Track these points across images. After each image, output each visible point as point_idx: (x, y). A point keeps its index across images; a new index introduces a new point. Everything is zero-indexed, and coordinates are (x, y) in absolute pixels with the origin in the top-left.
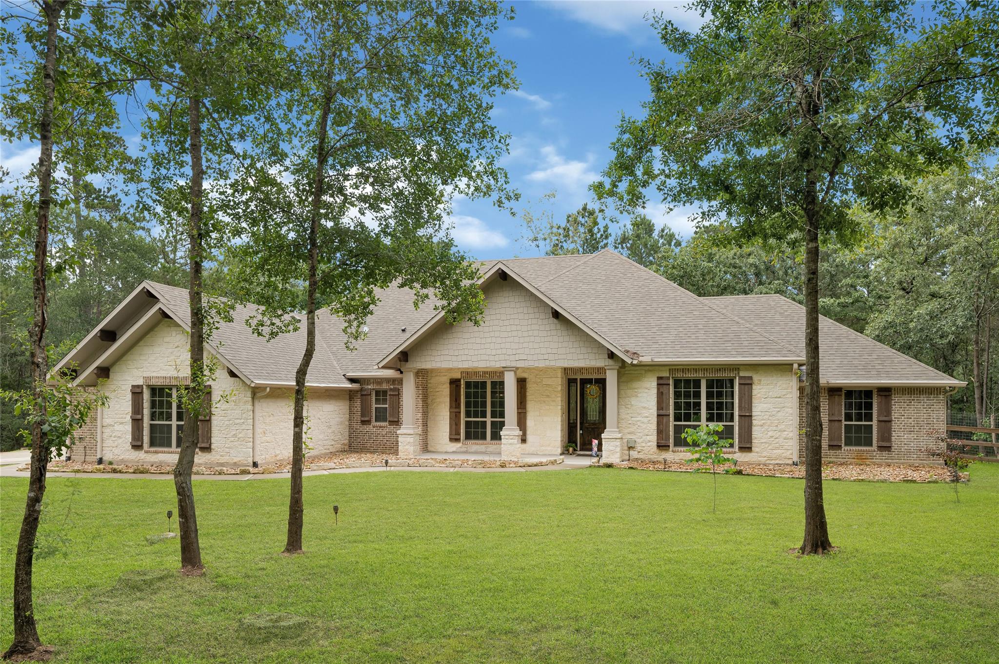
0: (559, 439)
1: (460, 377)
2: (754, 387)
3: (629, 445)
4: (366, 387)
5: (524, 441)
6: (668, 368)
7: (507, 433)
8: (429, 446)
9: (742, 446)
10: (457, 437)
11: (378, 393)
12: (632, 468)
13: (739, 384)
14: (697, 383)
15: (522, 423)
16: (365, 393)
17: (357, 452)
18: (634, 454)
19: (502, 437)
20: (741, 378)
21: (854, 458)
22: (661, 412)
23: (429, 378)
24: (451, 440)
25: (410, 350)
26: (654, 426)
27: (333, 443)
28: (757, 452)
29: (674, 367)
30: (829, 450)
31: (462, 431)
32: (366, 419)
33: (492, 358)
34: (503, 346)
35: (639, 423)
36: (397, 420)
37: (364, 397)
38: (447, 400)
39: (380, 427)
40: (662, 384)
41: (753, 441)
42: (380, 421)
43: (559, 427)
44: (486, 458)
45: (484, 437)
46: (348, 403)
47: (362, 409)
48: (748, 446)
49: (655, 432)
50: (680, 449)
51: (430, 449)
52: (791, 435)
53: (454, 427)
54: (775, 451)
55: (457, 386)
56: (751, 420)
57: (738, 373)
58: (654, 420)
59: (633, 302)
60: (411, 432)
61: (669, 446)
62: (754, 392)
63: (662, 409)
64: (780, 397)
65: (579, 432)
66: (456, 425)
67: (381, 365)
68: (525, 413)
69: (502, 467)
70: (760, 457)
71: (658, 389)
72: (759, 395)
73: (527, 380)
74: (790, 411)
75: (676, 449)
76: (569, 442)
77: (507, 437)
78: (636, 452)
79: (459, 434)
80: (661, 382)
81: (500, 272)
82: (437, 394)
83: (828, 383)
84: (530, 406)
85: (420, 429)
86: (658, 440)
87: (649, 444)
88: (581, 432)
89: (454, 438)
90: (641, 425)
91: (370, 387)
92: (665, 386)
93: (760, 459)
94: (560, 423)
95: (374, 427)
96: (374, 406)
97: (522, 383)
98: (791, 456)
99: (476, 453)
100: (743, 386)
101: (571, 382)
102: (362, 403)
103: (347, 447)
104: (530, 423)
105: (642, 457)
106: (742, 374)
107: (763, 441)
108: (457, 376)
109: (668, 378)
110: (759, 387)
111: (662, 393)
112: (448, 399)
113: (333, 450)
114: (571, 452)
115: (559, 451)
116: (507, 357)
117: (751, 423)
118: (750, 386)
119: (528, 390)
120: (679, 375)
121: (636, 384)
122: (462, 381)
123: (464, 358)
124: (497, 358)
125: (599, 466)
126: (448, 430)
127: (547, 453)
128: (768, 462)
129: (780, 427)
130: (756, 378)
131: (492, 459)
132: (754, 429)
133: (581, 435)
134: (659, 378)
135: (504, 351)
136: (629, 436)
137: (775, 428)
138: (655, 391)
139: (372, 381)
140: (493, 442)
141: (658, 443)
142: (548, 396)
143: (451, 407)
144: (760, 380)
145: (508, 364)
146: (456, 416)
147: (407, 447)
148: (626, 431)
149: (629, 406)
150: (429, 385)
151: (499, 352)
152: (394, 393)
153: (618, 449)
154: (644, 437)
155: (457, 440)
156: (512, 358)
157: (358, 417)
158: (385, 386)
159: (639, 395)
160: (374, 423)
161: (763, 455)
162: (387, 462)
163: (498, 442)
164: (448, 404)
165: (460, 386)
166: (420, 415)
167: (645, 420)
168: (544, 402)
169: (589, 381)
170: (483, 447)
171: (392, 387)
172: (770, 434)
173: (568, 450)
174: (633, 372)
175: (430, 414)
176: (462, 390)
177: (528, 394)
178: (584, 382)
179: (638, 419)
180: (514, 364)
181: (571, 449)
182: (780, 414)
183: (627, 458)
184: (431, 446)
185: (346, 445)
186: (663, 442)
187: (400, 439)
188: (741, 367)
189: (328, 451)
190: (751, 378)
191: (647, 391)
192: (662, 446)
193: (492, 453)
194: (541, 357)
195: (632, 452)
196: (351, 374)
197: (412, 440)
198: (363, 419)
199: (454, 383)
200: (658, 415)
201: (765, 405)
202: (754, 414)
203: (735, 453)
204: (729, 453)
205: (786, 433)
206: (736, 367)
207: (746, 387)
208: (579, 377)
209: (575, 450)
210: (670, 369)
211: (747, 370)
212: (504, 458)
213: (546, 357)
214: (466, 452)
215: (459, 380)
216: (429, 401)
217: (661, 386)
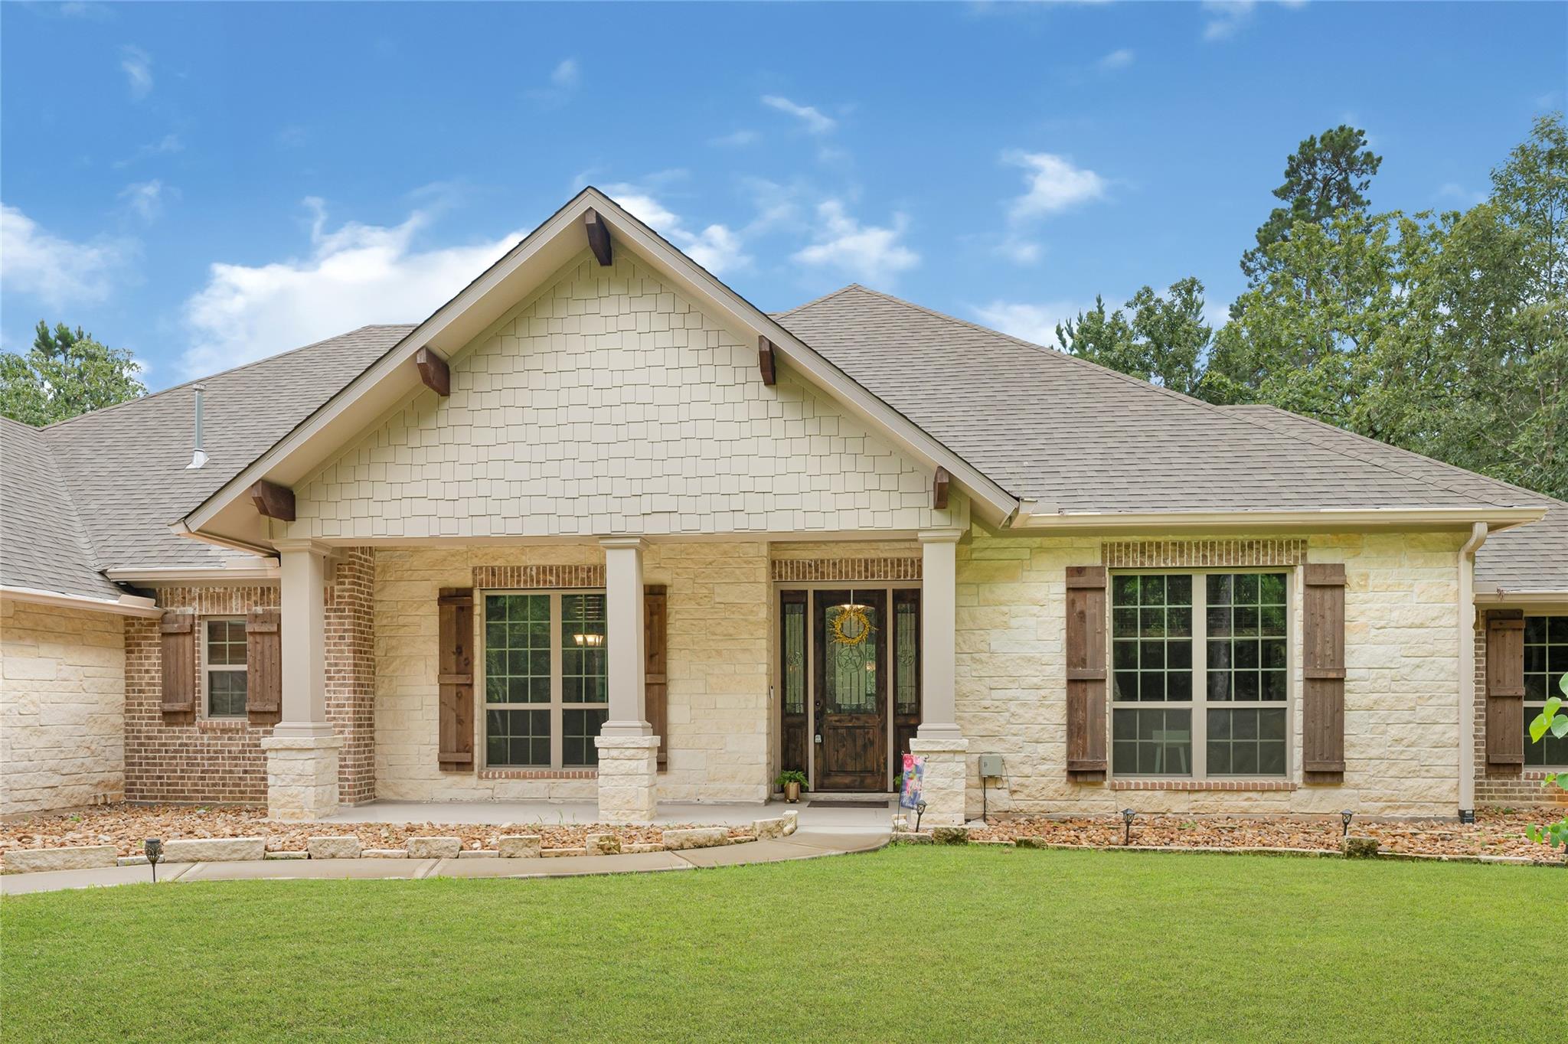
0: (763, 759)
1: (469, 583)
2: (1349, 596)
3: (986, 773)
4: (179, 610)
5: (662, 765)
6: (1098, 541)
7: (617, 740)
8: (378, 786)
9: (1316, 768)
10: (464, 757)
11: (215, 630)
12: (1028, 844)
13: (1308, 586)
14: (1181, 586)
15: (656, 714)
16: (173, 628)
17: (151, 807)
18: (999, 798)
19: (601, 753)
20: (1310, 569)
21: (1552, 798)
22: (1081, 672)
23: (377, 587)
24: (445, 765)
25: (300, 482)
26: (1056, 714)
27: (56, 780)
28: (1356, 787)
29: (1115, 539)
30: (1488, 776)
31: (477, 739)
32: (178, 706)
33: (565, 507)
34: (600, 468)
35: (1013, 707)
36: (274, 708)
37: (172, 640)
38: (432, 649)
39: (224, 731)
40: (1079, 585)
41: (1347, 754)
42: (224, 712)
43: (763, 726)
44: (550, 820)
45: (543, 759)
46: (121, 656)
47: (164, 678)
48: (1334, 768)
49: (1061, 734)
50: (1134, 780)
51: (381, 792)
52: (1453, 733)
53: (453, 727)
54: (1408, 783)
55: (461, 609)
56: (1342, 692)
57: (1304, 556)
58: (1059, 695)
59: (953, 384)
60: (308, 741)
61: (1104, 773)
62: (1350, 611)
63: (1083, 662)
64: (1421, 626)
65: (813, 739)
66: (460, 721)
67: (198, 522)
68: (664, 685)
69: (607, 851)
70: (1365, 799)
71: (1071, 604)
72: (1362, 620)
73: (669, 591)
74: (1450, 664)
75: (1123, 780)
76: (786, 767)
77: (614, 753)
78: (1005, 793)
79: (468, 749)
80: (1081, 582)
81: (592, 220)
82: (401, 632)
83: (1500, 594)
84: (677, 665)
85: (349, 732)
86: (1070, 754)
87: (1043, 768)
88: (819, 739)
89: (455, 761)
90: (1021, 711)
91: (189, 610)
92: (1089, 595)
93: (1365, 806)
94: (765, 714)
95: (204, 731)
96: (205, 668)
97: (655, 598)
98: (1452, 797)
99: (520, 802)
100: (1318, 593)
101: (789, 602)
102: (165, 658)
103: (118, 794)
104: (677, 713)
105: (1022, 805)
106: (1313, 558)
107: (1374, 752)
108: (462, 579)
109: (1099, 571)
110: (1361, 596)
111: (1082, 615)
112: (434, 649)
113: (59, 803)
114: (792, 794)
115: (763, 792)
116: (615, 505)
117: (1342, 701)
118: (1337, 592)
119: (671, 620)
120: (1132, 563)
121: (1004, 590)
122: (477, 594)
123: (477, 506)
124: (581, 507)
125: (922, 841)
126: (436, 739)
127: (726, 798)
128: (1389, 813)
129: (1422, 713)
130: (1354, 570)
131: (568, 820)
132: (1349, 717)
133: (820, 746)
134: (1074, 572)
135: (605, 486)
136: (985, 746)
137: (1407, 716)
138: (1059, 610)
139: (196, 591)
140: (571, 770)
141: (1070, 764)
142: (729, 637)
143: (443, 671)
144: (1366, 577)
145: (618, 525)
146: (459, 695)
147: (293, 790)
148: (976, 730)
149: (984, 656)
150: (377, 607)
151: (588, 487)
152: (265, 628)
153: (960, 785)
154: (1029, 748)
155: (464, 766)
156: (632, 506)
157: (152, 701)
158: (237, 608)
159: (1014, 622)
160: (203, 717)
161: (1374, 793)
162: (154, 851)
163: (589, 770)
164: (435, 662)
165: (471, 608)
166: (346, 693)
167: (1032, 696)
168: (719, 652)
169: (843, 597)
170: (542, 783)
171: (259, 610)
172: (1394, 731)
173: (783, 790)
174: (996, 555)
175: (380, 693)
176: (477, 620)
177: (670, 631)
178: (827, 599)
179: (1010, 693)
180: (636, 526)
181: (793, 788)
182: (1421, 673)
183: (978, 809)
184: (386, 786)
185: (114, 787)
186: (1086, 761)
187: (272, 765)
188: (1311, 538)
189: (33, 807)
190: (1340, 568)
191: (1036, 609)
192: (1080, 774)
193: (566, 803)
194: (721, 503)
195: (992, 793)
196: (127, 570)
197: (310, 767)
198: (167, 707)
199: (455, 601)
200: (1071, 682)
201: (1381, 649)
202: (1350, 674)
203: (1293, 788)
204: (1278, 790)
205: (1438, 728)
206: (1296, 538)
207: (1328, 594)
208: (811, 587)
209: (803, 789)
210: (1104, 546)
211: (1326, 545)
212: (607, 817)
213: (737, 503)
214: (490, 802)
215: (467, 593)
216: (379, 653)
217: (1078, 596)
